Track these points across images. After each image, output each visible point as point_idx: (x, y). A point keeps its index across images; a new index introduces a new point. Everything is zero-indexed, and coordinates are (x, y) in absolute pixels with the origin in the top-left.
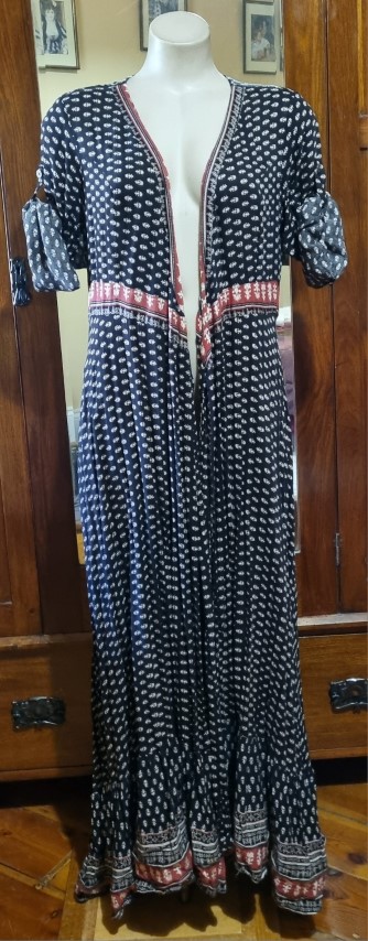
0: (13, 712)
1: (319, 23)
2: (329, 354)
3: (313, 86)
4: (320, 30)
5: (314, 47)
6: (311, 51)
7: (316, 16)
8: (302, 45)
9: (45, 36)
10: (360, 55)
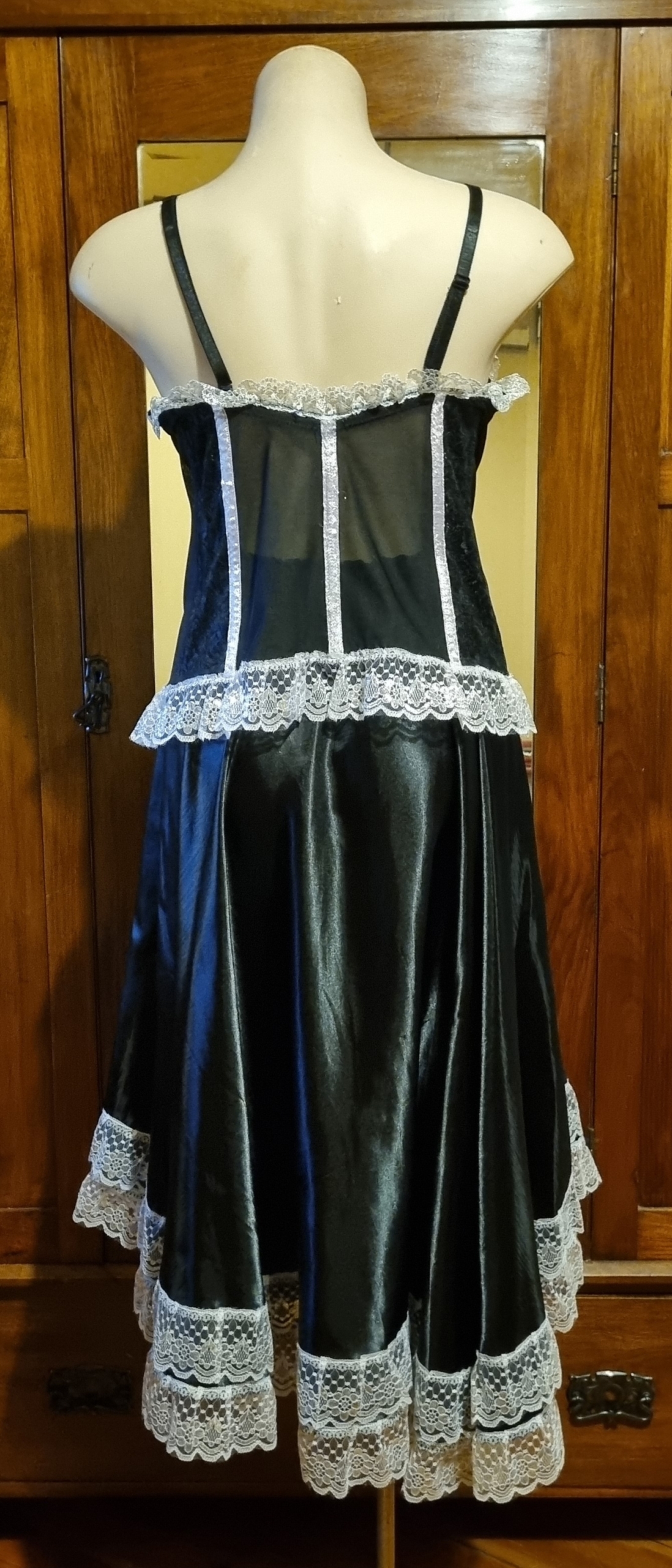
1: (602, 305)
2: (592, 835)
3: (586, 405)
4: (602, 313)
5: (592, 341)
6: (585, 347)
7: (597, 290)
8: (573, 335)
10: (665, 355)
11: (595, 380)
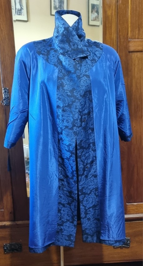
0: (4, 248)
1: (115, 5)
3: (113, 29)
4: (115, 7)
6: (112, 15)
7: (114, 2)
8: (109, 13)
9: (16, 9)
10: (129, 17)
11: (114, 23)
